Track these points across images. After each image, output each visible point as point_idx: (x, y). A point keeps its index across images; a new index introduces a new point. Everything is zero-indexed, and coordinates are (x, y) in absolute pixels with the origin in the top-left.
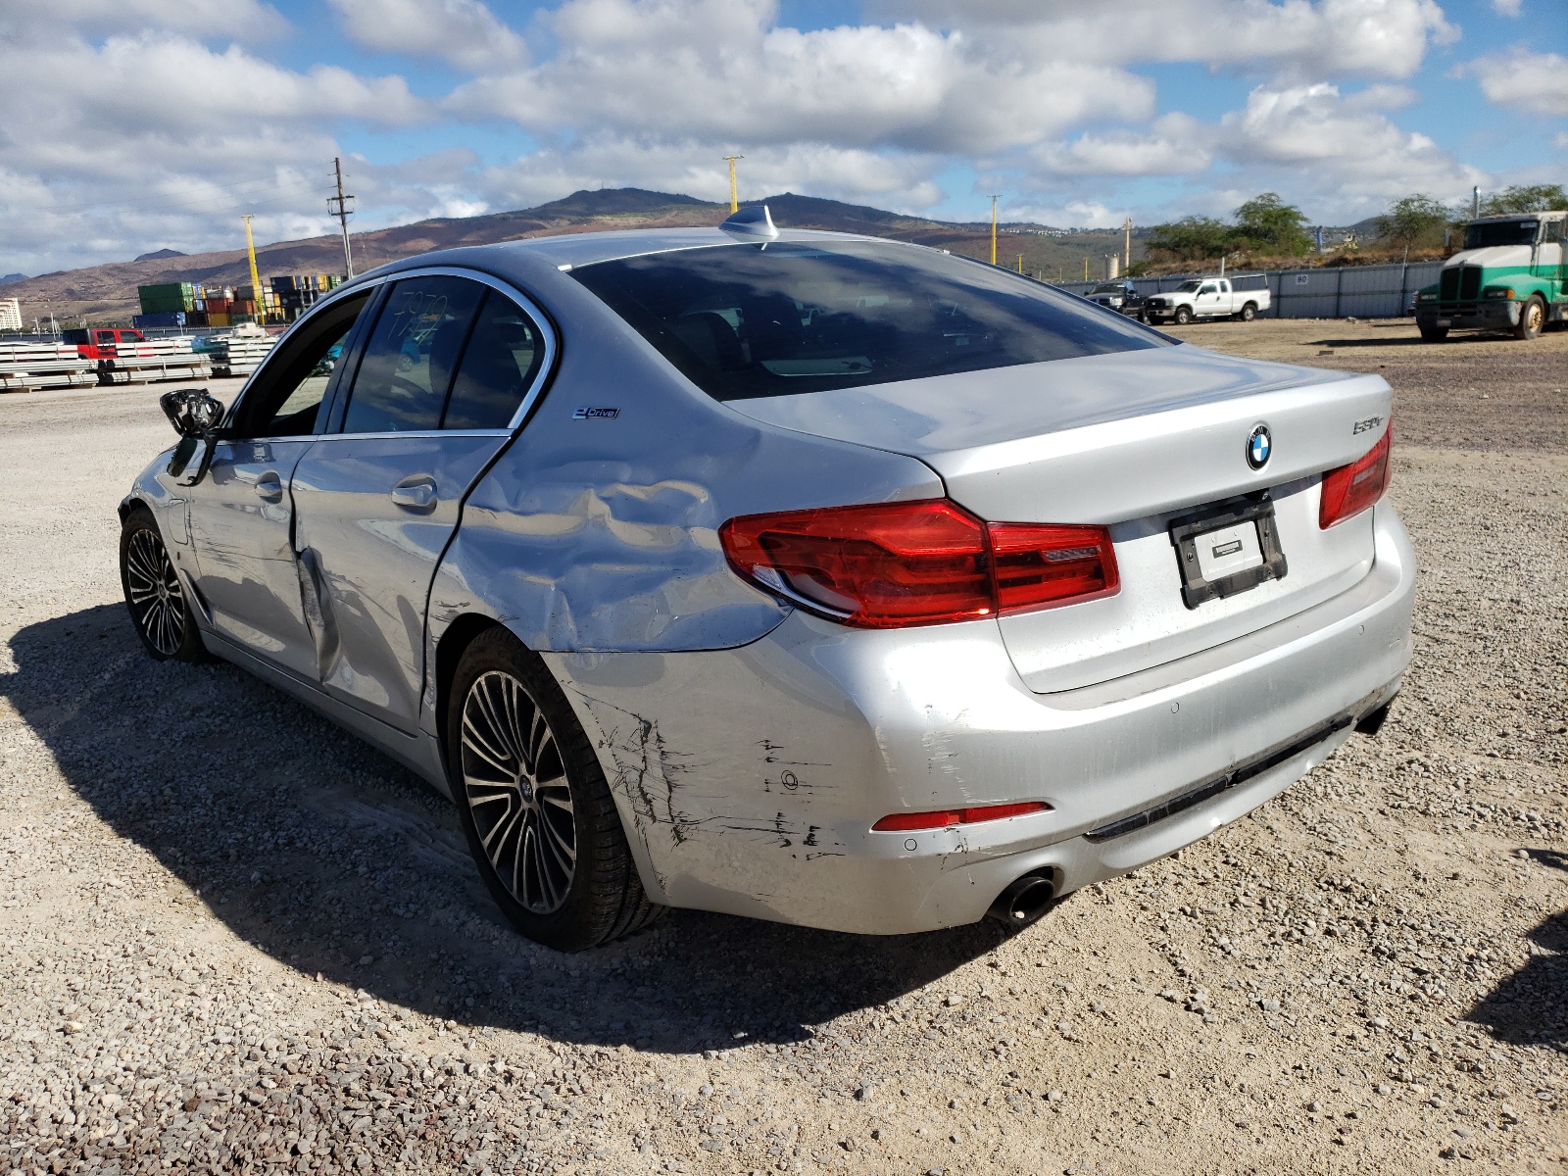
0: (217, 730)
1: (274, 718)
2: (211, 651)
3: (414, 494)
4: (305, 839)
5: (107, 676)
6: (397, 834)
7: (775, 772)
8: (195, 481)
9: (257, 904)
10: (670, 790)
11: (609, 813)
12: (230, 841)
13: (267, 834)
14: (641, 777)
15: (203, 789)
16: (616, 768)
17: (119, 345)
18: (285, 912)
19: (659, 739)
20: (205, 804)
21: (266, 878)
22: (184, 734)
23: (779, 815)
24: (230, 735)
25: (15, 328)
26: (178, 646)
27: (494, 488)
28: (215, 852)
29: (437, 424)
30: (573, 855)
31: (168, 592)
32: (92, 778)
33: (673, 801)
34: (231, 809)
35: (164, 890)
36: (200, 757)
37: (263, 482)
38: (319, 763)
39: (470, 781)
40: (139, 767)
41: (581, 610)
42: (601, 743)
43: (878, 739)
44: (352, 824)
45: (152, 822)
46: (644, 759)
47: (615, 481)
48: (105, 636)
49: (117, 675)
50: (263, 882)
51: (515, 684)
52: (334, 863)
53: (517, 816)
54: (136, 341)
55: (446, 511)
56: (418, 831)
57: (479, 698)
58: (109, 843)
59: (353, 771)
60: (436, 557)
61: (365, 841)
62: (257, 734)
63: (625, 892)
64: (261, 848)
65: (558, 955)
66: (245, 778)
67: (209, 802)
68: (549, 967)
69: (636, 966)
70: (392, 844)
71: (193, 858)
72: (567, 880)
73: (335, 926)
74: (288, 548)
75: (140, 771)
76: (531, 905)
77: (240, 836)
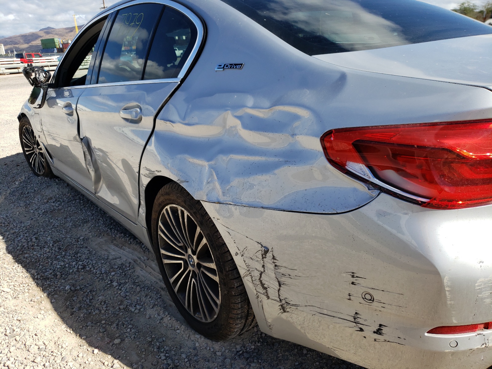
0: (57, 209)
1: (80, 203)
2: (55, 174)
3: (131, 113)
4: (90, 266)
5: (17, 183)
6: (130, 263)
7: (357, 291)
8: (40, 106)
9: (68, 303)
10: (280, 286)
11: (240, 286)
12: (58, 266)
13: (74, 263)
14: (261, 275)
15: (49, 238)
16: (246, 268)
17: (33, 59)
18: (80, 308)
19: (274, 258)
20: (49, 246)
21: (73, 288)
22: (43, 211)
23: (356, 313)
24: (62, 211)
25: (3, 54)
26: (44, 171)
27: (171, 110)
28: (51, 273)
29: (141, 76)
30: (219, 302)
31: (38, 150)
32: (5, 232)
33: (281, 292)
34: (60, 249)
35: (27, 294)
36: (49, 221)
37: (66, 107)
38: (97, 226)
39: (163, 252)
40: (24, 227)
41: (224, 180)
42: (237, 254)
43: (445, 284)
44: (111, 257)
45: (26, 255)
46: (263, 266)
47: (243, 106)
48: (19, 165)
49: (21, 183)
50: (71, 290)
51: (186, 213)
52: (102, 279)
53: (187, 272)
54: (39, 57)
55: (147, 122)
56: (139, 261)
57: (167, 216)
58: (7, 266)
59: (111, 229)
60: (144, 143)
61: (116, 267)
62: (73, 211)
63: (246, 321)
64: (71, 271)
65: (209, 342)
66: (66, 233)
67: (51, 245)
68: (206, 348)
69: (248, 349)
70: (128, 268)
71: (41, 276)
72: (216, 313)
73: (102, 318)
74: (78, 137)
75: (24, 229)
76: (195, 314)
77: (62, 264)
